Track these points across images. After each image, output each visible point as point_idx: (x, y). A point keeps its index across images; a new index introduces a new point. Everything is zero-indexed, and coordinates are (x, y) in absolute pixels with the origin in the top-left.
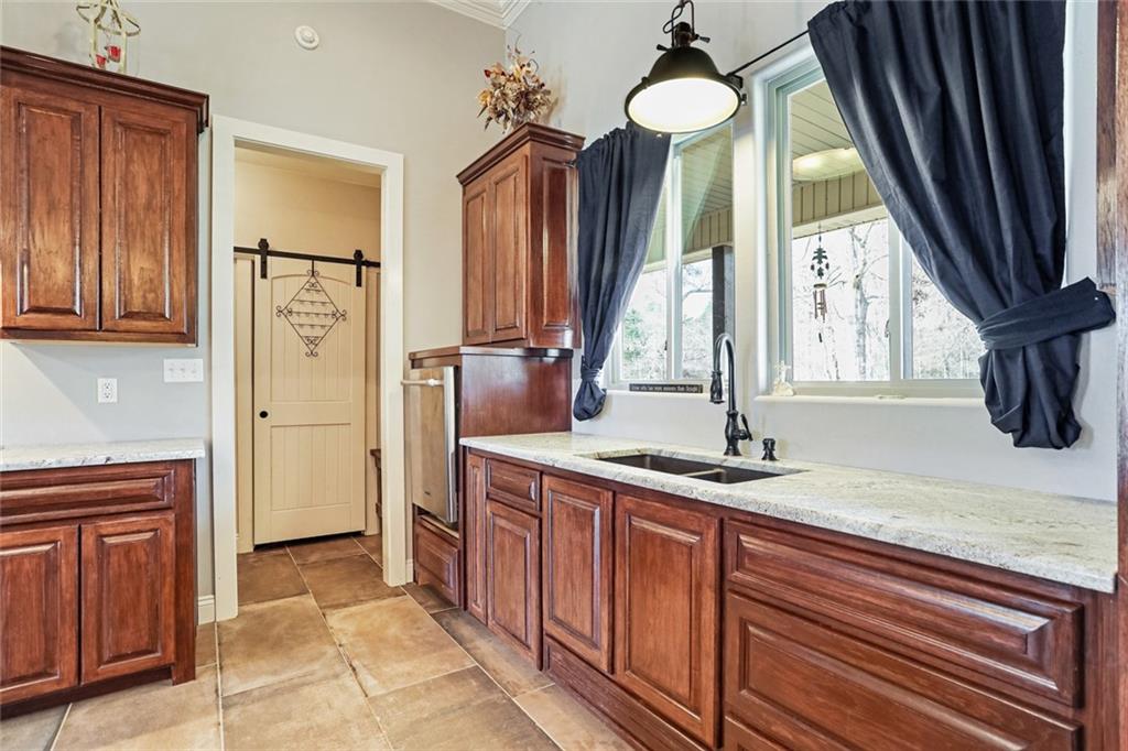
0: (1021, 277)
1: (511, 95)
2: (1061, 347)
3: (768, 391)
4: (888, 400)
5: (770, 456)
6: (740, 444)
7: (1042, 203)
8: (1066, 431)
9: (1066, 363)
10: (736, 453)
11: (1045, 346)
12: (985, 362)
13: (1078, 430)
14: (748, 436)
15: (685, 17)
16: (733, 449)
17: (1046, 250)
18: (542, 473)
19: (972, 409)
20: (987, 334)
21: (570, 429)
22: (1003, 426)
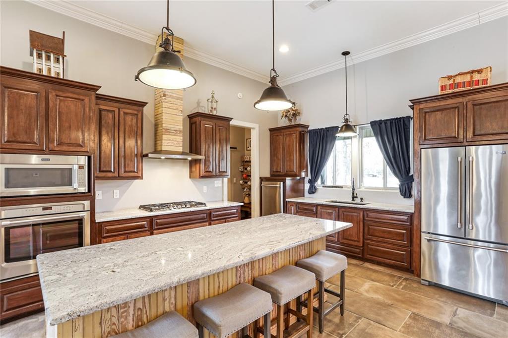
0: (405, 173)
1: (292, 114)
2: (410, 184)
3: (360, 188)
4: (384, 191)
5: (362, 201)
6: (355, 199)
7: (407, 163)
8: (410, 196)
9: (410, 186)
10: (354, 201)
11: (408, 184)
12: (399, 185)
13: (412, 195)
14: (357, 197)
15: (347, 117)
16: (353, 200)
17: (408, 169)
18: (317, 206)
19: (398, 193)
20: (400, 181)
21: (304, 196)
22: (402, 195)
